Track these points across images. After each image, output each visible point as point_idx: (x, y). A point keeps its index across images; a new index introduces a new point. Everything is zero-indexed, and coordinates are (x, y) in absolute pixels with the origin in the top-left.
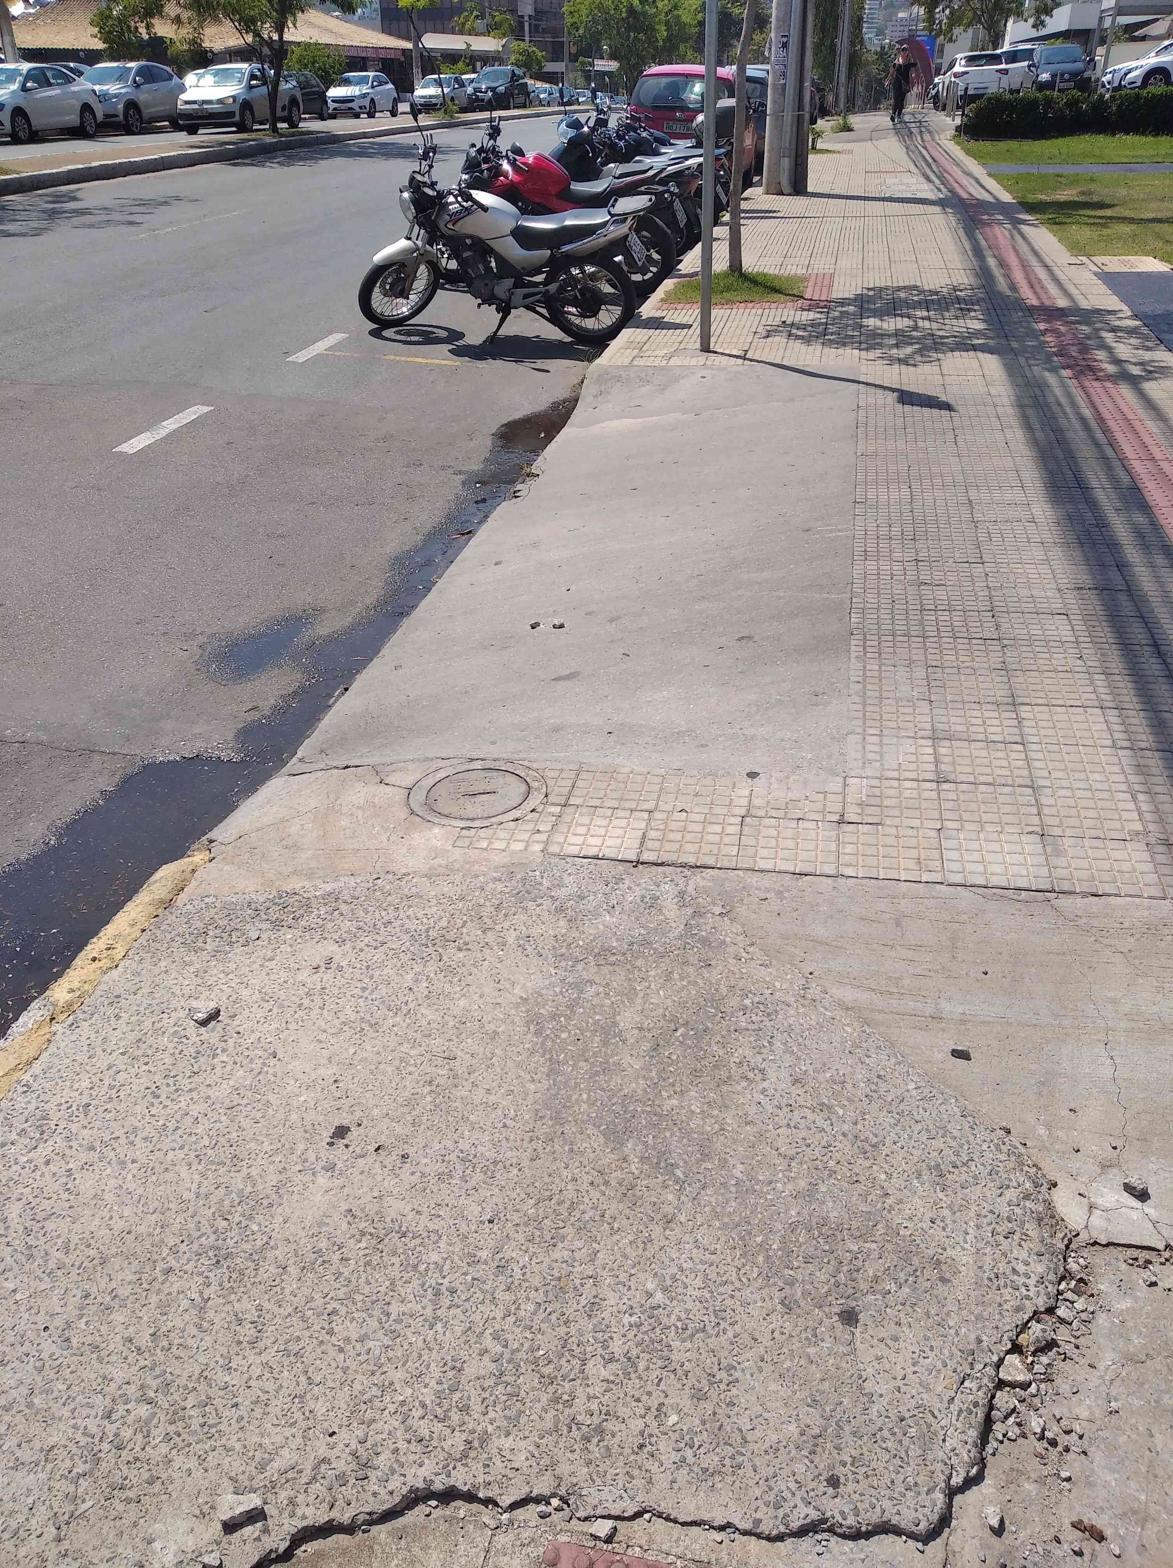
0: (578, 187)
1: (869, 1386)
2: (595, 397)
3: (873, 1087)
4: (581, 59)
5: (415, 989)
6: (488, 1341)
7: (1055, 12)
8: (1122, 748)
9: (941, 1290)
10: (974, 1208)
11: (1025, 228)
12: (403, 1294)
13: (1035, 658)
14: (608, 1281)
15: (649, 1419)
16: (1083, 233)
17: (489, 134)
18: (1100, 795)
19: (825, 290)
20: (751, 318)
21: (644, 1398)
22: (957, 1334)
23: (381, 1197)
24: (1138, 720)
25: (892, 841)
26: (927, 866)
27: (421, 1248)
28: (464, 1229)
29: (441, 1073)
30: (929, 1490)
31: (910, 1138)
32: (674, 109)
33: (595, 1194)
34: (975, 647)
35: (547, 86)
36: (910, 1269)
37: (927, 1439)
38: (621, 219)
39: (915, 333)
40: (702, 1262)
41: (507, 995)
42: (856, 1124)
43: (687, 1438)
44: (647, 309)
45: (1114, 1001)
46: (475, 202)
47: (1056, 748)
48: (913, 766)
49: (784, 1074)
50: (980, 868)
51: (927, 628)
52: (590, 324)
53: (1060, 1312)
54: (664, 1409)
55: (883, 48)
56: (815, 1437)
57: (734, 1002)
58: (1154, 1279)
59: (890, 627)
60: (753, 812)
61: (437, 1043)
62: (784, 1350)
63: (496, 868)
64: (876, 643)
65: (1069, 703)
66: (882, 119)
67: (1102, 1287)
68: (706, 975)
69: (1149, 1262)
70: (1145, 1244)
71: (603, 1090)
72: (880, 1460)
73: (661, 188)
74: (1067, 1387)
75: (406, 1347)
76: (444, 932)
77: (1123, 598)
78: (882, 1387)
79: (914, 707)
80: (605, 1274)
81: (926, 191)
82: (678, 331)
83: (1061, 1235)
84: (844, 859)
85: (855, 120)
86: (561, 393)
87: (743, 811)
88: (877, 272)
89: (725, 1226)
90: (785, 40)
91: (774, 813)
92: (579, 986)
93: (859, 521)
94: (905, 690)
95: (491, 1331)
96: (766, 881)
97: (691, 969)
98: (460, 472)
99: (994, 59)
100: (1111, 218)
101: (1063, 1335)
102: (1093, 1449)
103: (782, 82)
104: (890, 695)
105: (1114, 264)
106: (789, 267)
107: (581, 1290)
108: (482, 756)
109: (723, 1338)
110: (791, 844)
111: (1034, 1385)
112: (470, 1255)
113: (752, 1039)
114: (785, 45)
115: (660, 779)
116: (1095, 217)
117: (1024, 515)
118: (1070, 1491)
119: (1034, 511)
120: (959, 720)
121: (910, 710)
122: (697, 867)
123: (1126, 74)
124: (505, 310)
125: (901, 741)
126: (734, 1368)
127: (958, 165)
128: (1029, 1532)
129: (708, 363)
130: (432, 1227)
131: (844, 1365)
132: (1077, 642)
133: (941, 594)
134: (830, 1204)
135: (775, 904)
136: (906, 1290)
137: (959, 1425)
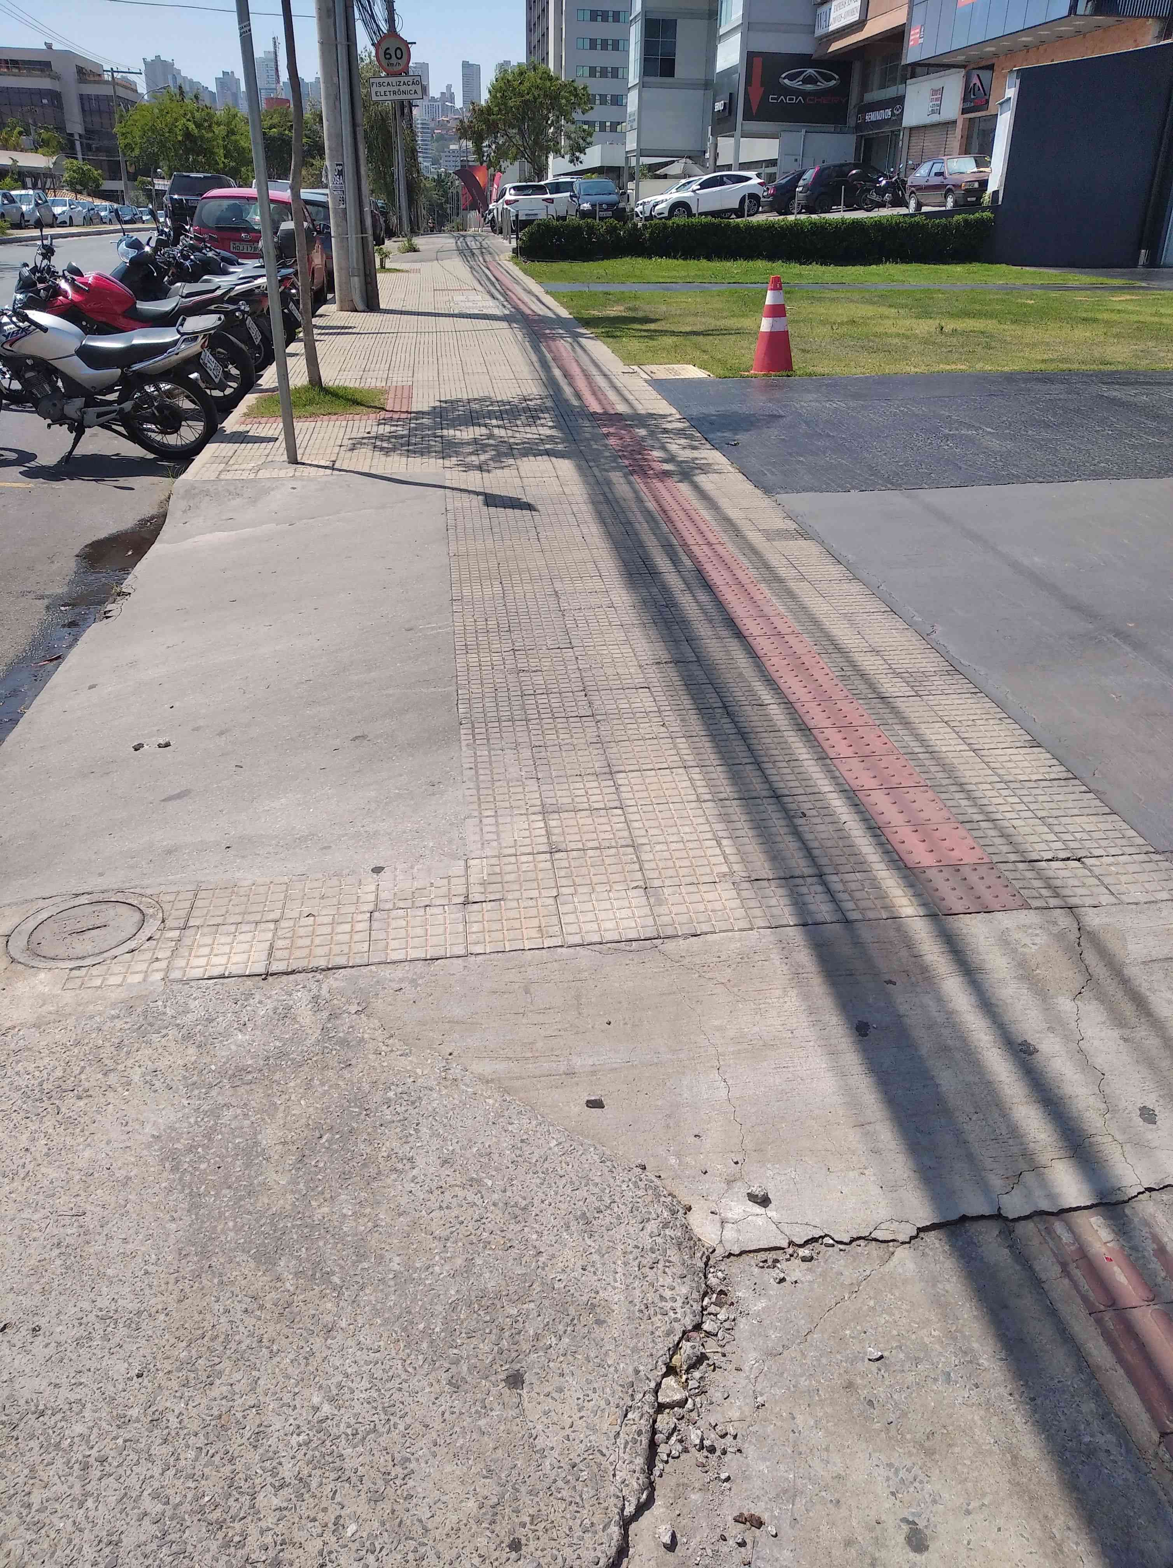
0: (144, 306)
1: (540, 1443)
2: (184, 512)
3: (518, 1152)
4: (140, 178)
5: (33, 1149)
6: (147, 1504)
7: (587, 150)
8: (704, 801)
9: (598, 1332)
10: (620, 1247)
11: (583, 341)
12: (46, 1479)
13: (625, 730)
14: (271, 1407)
15: (328, 1536)
16: (634, 345)
17: (42, 254)
18: (690, 845)
19: (405, 401)
20: (336, 430)
21: (320, 1515)
22: (616, 1371)
23: (11, 1380)
24: (719, 774)
25: (513, 914)
26: (547, 932)
27: (63, 1423)
28: (110, 1390)
29: (69, 1232)
30: (604, 1527)
31: (556, 1193)
32: (239, 230)
33: (250, 1321)
34: (573, 725)
35: (107, 203)
36: (567, 1320)
37: (599, 1478)
38: (192, 337)
39: (491, 442)
40: (367, 1363)
41: (138, 1137)
42: (505, 1191)
43: (367, 1544)
44: (231, 423)
45: (719, 1029)
46: (33, 323)
47: (650, 808)
48: (527, 841)
49: (432, 1158)
50: (595, 926)
51: (529, 712)
52: (172, 440)
53: (705, 1327)
54: (342, 1521)
55: (439, 175)
56: (493, 1507)
57: (377, 1097)
58: (782, 1275)
59: (495, 714)
60: (382, 906)
61: (63, 1202)
62: (457, 1429)
63: (113, 1005)
64: (484, 730)
65: (658, 766)
66: (444, 241)
67: (740, 1294)
68: (348, 1076)
69: (776, 1261)
70: (772, 1245)
71: (250, 1213)
72: (556, 1511)
73: (231, 307)
74: (719, 1394)
75: (53, 1536)
76: (60, 1082)
77: (694, 667)
78: (551, 1440)
79: (524, 785)
80: (267, 1399)
81: (492, 307)
82: (264, 444)
83: (699, 1255)
84: (472, 938)
85: (419, 241)
86: (148, 510)
87: (371, 907)
88: (452, 382)
89: (386, 1321)
90: (340, 168)
91: (401, 904)
92: (215, 1112)
93: (457, 617)
94: (513, 772)
95: (150, 1490)
96: (399, 972)
97: (330, 1073)
98: (42, 597)
99: (541, 190)
100: (655, 331)
101: (711, 1347)
102: (746, 1445)
103: (342, 206)
104: (501, 777)
105: (662, 372)
106: (369, 380)
107: (244, 1422)
108: (89, 890)
109: (394, 1434)
110: (419, 931)
111: (690, 1400)
112: (119, 1416)
113: (398, 1130)
114: (340, 173)
115: (284, 887)
116: (641, 330)
117: (605, 602)
118: (730, 1489)
119: (612, 597)
120: (564, 793)
121: (520, 789)
122: (329, 969)
123: (654, 206)
124: (78, 429)
125: (515, 819)
126: (408, 1460)
127: (518, 283)
128: (698, 1538)
129: (297, 474)
130: (73, 1397)
131: (515, 1428)
132: (659, 711)
133: (539, 679)
134: (487, 1275)
135: (410, 993)
136: (566, 1340)
137: (626, 1457)
